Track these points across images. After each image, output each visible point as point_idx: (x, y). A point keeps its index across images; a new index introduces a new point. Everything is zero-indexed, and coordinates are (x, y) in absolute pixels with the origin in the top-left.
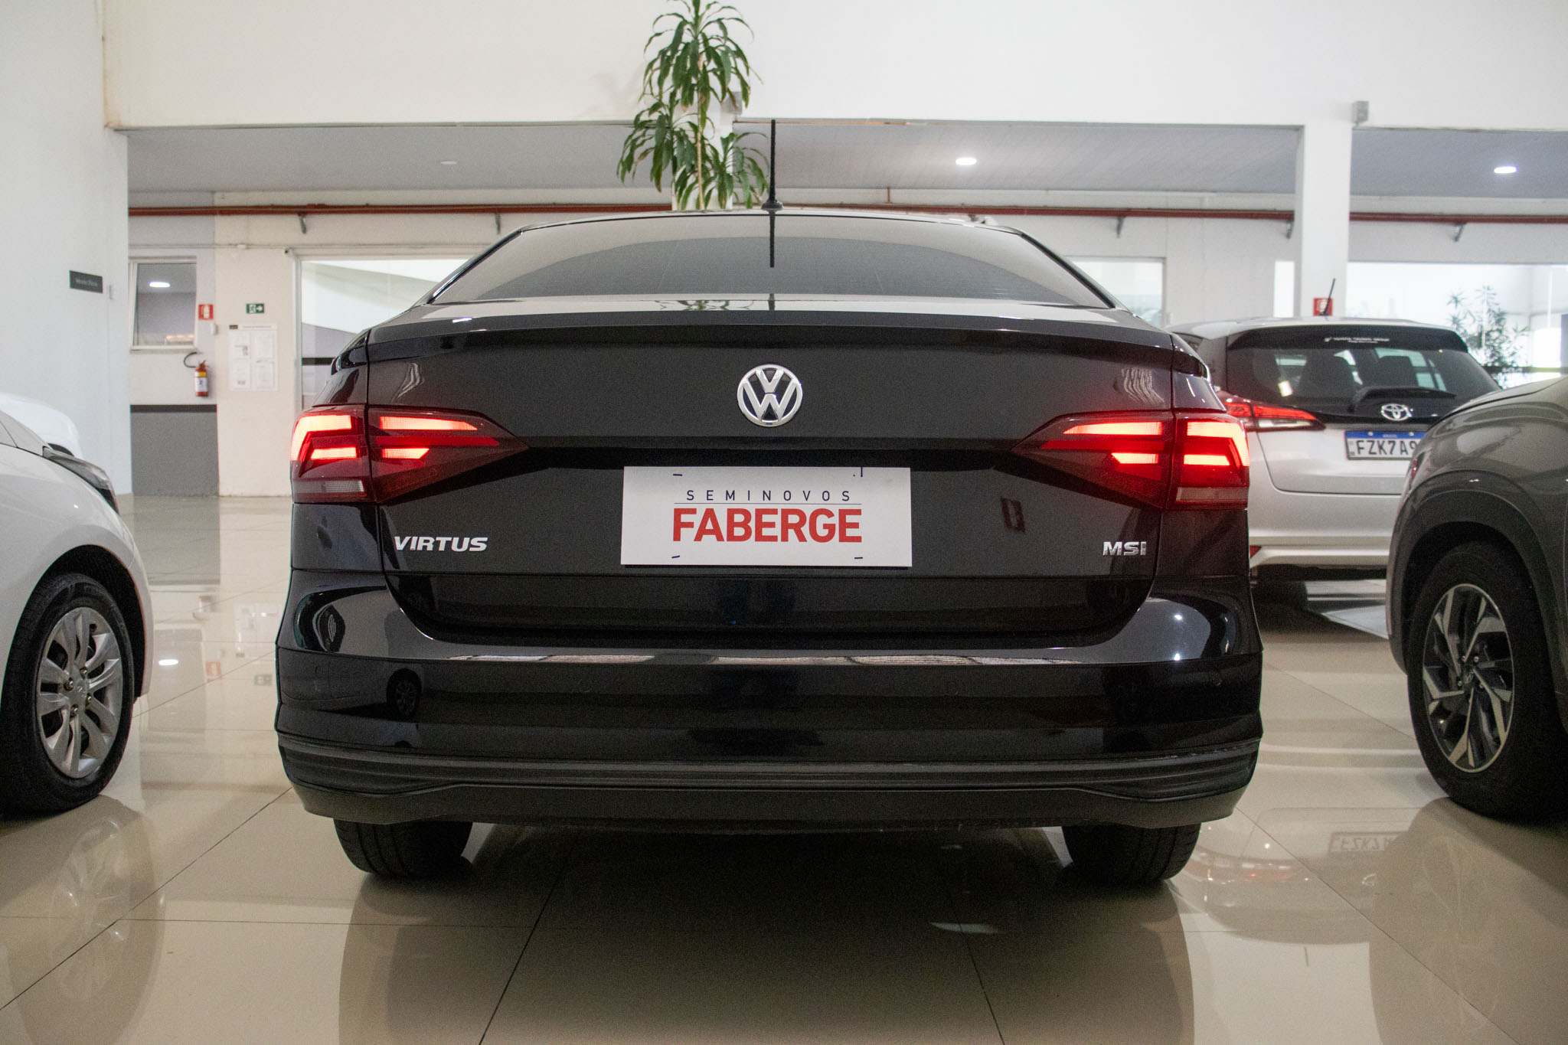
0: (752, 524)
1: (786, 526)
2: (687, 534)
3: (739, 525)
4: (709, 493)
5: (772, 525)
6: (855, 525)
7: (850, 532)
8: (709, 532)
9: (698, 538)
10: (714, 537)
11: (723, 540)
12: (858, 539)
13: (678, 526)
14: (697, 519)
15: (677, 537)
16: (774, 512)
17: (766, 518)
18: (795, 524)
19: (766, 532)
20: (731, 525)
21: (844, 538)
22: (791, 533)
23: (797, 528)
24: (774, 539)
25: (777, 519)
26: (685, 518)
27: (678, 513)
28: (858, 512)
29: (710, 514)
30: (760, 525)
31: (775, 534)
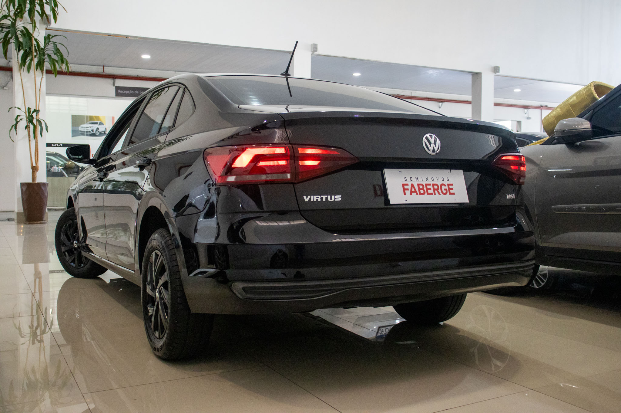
0: (425, 189)
1: (434, 190)
2: (408, 192)
3: (421, 189)
4: (411, 178)
5: (430, 189)
6: (452, 189)
7: (451, 191)
8: (414, 192)
9: (411, 194)
10: (415, 194)
11: (418, 195)
12: (454, 194)
13: (405, 190)
14: (409, 187)
15: (405, 194)
16: (430, 185)
17: (428, 187)
18: (437, 189)
19: (429, 191)
20: (419, 189)
21: (450, 194)
22: (436, 191)
23: (437, 190)
24: (431, 194)
25: (431, 187)
26: (406, 187)
27: (403, 185)
28: (452, 185)
29: (412, 185)
30: (427, 189)
31: (432, 192)
